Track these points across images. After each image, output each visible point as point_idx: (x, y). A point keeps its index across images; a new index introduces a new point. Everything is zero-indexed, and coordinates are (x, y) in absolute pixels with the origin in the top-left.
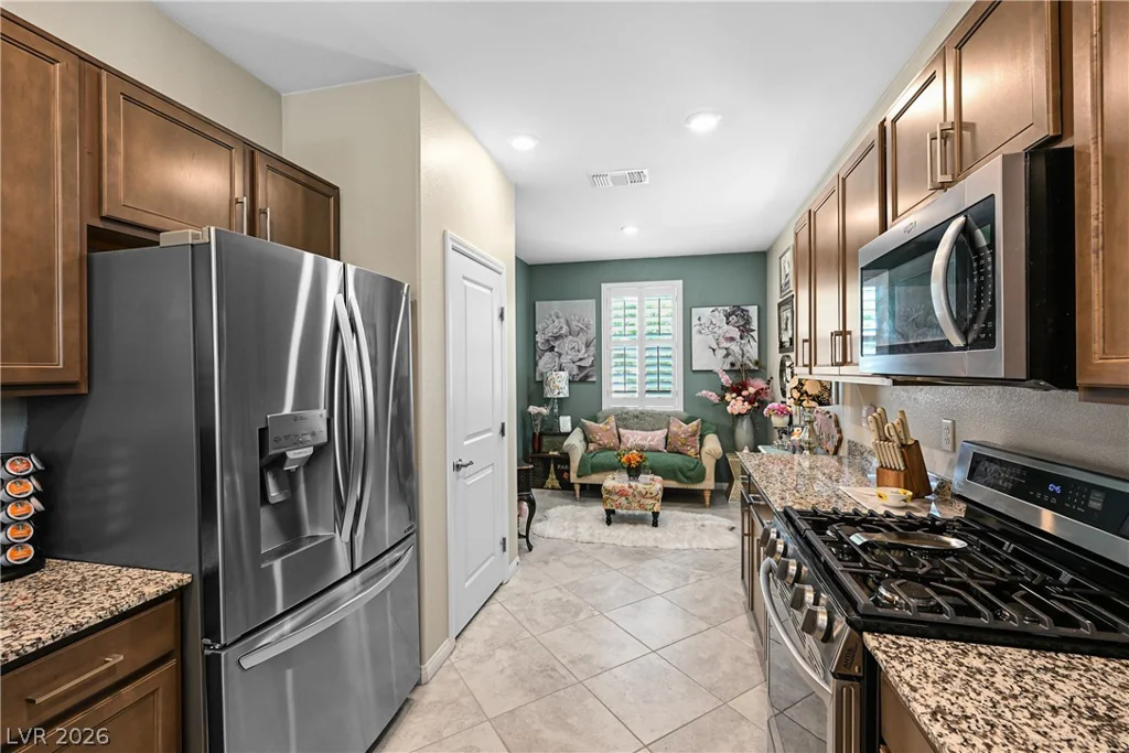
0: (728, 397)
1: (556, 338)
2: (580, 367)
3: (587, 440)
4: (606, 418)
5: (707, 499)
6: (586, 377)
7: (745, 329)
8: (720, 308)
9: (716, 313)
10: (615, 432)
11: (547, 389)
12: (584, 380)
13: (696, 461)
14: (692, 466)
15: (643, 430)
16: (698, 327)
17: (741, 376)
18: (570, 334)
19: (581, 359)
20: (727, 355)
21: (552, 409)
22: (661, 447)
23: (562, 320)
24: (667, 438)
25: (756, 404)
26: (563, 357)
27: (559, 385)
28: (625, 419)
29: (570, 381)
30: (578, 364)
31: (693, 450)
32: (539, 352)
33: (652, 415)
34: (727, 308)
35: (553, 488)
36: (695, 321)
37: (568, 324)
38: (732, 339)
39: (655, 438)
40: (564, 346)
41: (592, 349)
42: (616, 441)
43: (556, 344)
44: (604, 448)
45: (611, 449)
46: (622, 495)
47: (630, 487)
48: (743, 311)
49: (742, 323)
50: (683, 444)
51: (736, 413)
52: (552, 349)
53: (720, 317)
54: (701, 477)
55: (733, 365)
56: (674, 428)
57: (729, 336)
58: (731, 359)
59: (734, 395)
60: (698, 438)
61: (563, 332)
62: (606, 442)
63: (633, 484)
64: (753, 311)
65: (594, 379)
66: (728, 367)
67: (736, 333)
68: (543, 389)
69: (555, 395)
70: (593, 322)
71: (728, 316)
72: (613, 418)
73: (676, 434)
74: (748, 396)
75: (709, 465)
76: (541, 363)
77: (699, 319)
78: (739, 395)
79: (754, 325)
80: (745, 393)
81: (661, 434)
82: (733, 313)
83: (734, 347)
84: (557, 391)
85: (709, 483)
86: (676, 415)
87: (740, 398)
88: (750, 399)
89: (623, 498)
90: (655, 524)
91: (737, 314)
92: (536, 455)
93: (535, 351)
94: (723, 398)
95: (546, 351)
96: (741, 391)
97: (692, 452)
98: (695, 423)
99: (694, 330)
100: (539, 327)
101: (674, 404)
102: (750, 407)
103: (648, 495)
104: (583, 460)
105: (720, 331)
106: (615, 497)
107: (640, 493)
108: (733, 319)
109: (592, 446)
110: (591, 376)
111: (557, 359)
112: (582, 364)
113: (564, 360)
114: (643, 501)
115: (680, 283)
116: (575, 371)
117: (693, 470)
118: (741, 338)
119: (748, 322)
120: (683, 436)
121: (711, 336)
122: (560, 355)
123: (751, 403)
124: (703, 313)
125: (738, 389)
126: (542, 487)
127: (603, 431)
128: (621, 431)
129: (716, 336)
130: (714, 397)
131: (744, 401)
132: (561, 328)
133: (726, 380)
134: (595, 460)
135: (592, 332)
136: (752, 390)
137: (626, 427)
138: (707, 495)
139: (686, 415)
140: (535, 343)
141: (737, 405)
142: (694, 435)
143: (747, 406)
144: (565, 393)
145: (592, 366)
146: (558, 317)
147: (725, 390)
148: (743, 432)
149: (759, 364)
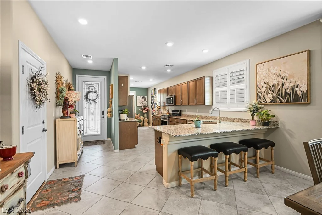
0: (143, 110)
7: (145, 100)
8: (141, 96)
17: (145, 107)
36: (137, 98)
38: (143, 101)
54: (141, 122)
58: (143, 104)
64: (146, 97)
66: (143, 106)
67: (144, 100)
71: (142, 98)
75: (142, 120)
79: (146, 99)
83: (143, 102)
88: (147, 110)
91: (144, 97)
94: (142, 110)
97: (139, 119)
98: (139, 114)
115: (135, 92)
119: (145, 99)
120: (137, 116)
121: (140, 101)
124: (138, 97)
125: (145, 109)
130: (141, 110)
133: (143, 108)
138: (142, 125)
139: (136, 113)
141: (145, 111)
142: (139, 116)
143: (146, 111)
147: (142, 109)
148: (145, 115)
149: (147, 105)
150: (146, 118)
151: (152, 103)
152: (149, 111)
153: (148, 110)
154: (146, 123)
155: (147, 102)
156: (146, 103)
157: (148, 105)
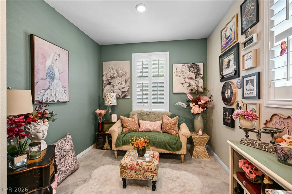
0: (191, 105)
1: (112, 78)
2: (122, 92)
3: (123, 126)
4: (133, 115)
5: (183, 159)
6: (125, 96)
7: (197, 74)
8: (186, 64)
9: (184, 66)
10: (137, 122)
11: (106, 101)
12: (124, 97)
13: (177, 138)
14: (175, 142)
15: (150, 121)
16: (176, 73)
18: (118, 77)
19: (123, 88)
20: (189, 86)
21: (108, 111)
22: (159, 130)
23: (115, 70)
24: (162, 125)
25: (205, 109)
26: (115, 87)
27: (111, 99)
28: (142, 116)
29: (117, 98)
30: (122, 90)
31: (175, 132)
32: (104, 85)
33: (155, 114)
34: (189, 64)
35: (107, 149)
36: (175, 70)
37: (117, 73)
38: (191, 78)
39: (156, 125)
40: (115, 82)
41: (128, 83)
42: (137, 126)
43: (112, 81)
44: (131, 131)
45: (135, 131)
46: (132, 170)
47: (138, 164)
48: (196, 65)
49: (196, 71)
50: (170, 129)
51: (195, 113)
52: (110, 83)
53: (186, 68)
54: (180, 148)
55: (192, 90)
56: (165, 120)
57: (189, 77)
58: (191, 88)
59: (194, 104)
60: (177, 125)
61: (115, 75)
62: (132, 127)
63: (140, 161)
64: (201, 65)
65: (129, 97)
66: (190, 91)
67: (193, 76)
68: (104, 101)
69: (109, 104)
70: (128, 71)
71: (189, 68)
72: (136, 115)
73: (166, 124)
74: (201, 105)
75: (184, 141)
76: (105, 90)
77: (177, 69)
78: (197, 104)
79: (202, 72)
80: (199, 103)
81: (159, 123)
82: (192, 67)
83: (193, 82)
84: (110, 102)
85: (183, 151)
86: (166, 114)
87: (197, 106)
88: (203, 106)
89: (133, 172)
90: (154, 189)
91: (194, 67)
92: (100, 133)
93: (102, 84)
94: (188, 105)
95: (107, 84)
96: (197, 102)
97: (174, 133)
98: (175, 118)
99: (174, 74)
100: (104, 73)
101: (165, 108)
102: (202, 110)
103: (149, 170)
104: (118, 138)
105: (186, 75)
106: (128, 171)
107: (144, 168)
108: (192, 69)
109: (125, 130)
110: (128, 96)
111: (112, 88)
112: (123, 90)
113: (116, 88)
114: (146, 174)
115: (168, 53)
116: (120, 93)
117: (175, 144)
118: (196, 78)
119: (199, 70)
120: (170, 125)
121: (182, 77)
122: (113, 86)
123: (203, 108)
124: (178, 67)
125: (196, 101)
126: (102, 149)
127: (131, 122)
128: (140, 121)
129: (184, 77)
130: (184, 105)
131: (199, 107)
132: (114, 74)
133: (190, 97)
134: (125, 138)
135: (128, 75)
136: (203, 102)
137: (143, 120)
138: (183, 156)
139: (170, 114)
140: (103, 80)
141: (196, 109)
142: (175, 124)
144: (115, 103)
145: (128, 91)
146: (112, 69)
147: (188, 102)
148: (198, 122)
149: (205, 89)
150: (200, 132)
151: (223, 79)
152: (212, 108)
153: (209, 106)
154: (200, 149)
155: (205, 79)
156: (201, 81)
157: (208, 89)
